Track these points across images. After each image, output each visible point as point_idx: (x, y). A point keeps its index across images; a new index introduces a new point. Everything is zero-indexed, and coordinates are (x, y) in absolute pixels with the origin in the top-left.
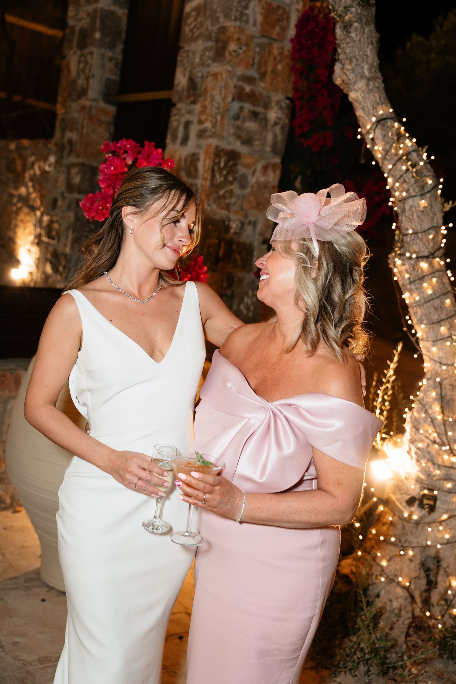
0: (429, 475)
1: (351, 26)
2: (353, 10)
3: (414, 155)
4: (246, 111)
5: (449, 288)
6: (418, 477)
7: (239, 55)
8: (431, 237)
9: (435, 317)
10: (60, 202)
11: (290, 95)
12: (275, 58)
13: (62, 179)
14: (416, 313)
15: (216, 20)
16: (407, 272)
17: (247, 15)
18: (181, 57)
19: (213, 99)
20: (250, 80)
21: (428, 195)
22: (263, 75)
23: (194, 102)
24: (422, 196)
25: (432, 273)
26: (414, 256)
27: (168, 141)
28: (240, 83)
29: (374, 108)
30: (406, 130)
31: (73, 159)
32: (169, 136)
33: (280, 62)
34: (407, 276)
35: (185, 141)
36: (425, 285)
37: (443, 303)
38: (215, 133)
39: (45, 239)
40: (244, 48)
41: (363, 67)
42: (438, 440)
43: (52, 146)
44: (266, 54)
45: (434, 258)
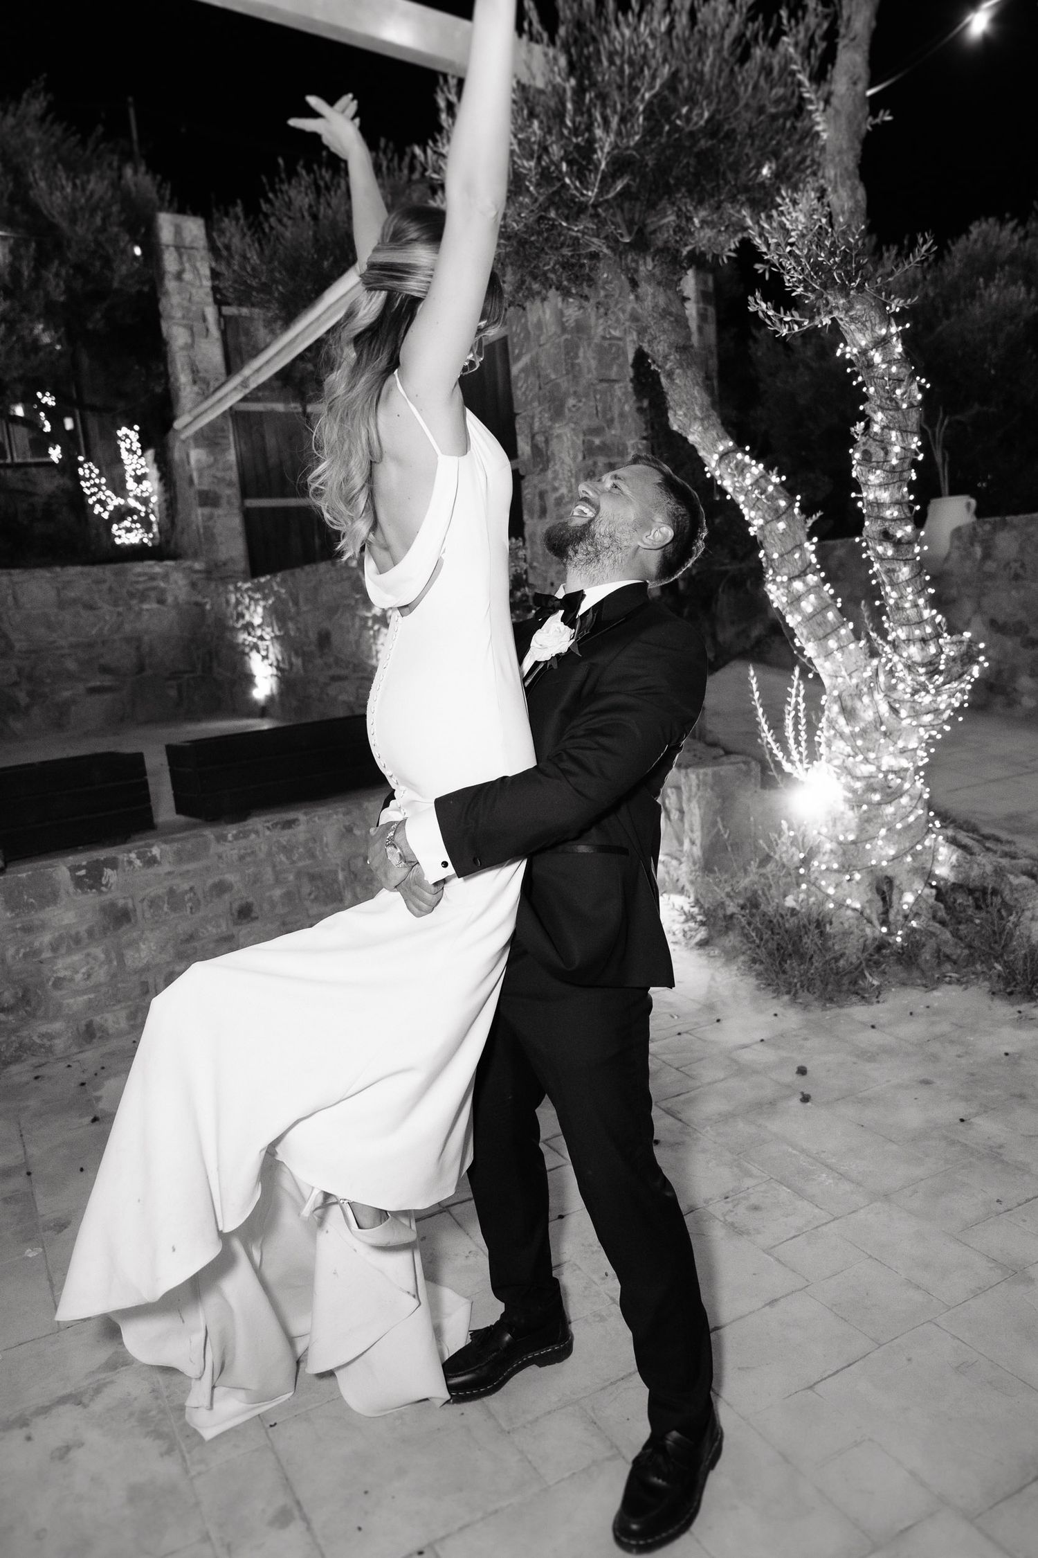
0: (854, 791)
1: (673, 373)
2: (672, 357)
3: (762, 481)
4: (600, 464)
5: (830, 601)
6: (845, 797)
7: (579, 408)
8: (797, 556)
9: (821, 633)
11: (645, 434)
12: (620, 400)
14: (802, 634)
16: (784, 595)
17: (579, 365)
19: (563, 463)
20: (597, 431)
21: (784, 517)
22: (610, 422)
23: (544, 470)
24: (778, 518)
25: (809, 590)
26: (785, 579)
27: (526, 517)
28: (589, 438)
29: (714, 445)
30: (752, 458)
32: (525, 512)
33: (627, 401)
34: (784, 599)
35: (543, 512)
36: (803, 604)
37: (825, 617)
38: (572, 498)
40: (584, 400)
41: (694, 410)
42: (852, 753)
44: (609, 399)
45: (806, 575)
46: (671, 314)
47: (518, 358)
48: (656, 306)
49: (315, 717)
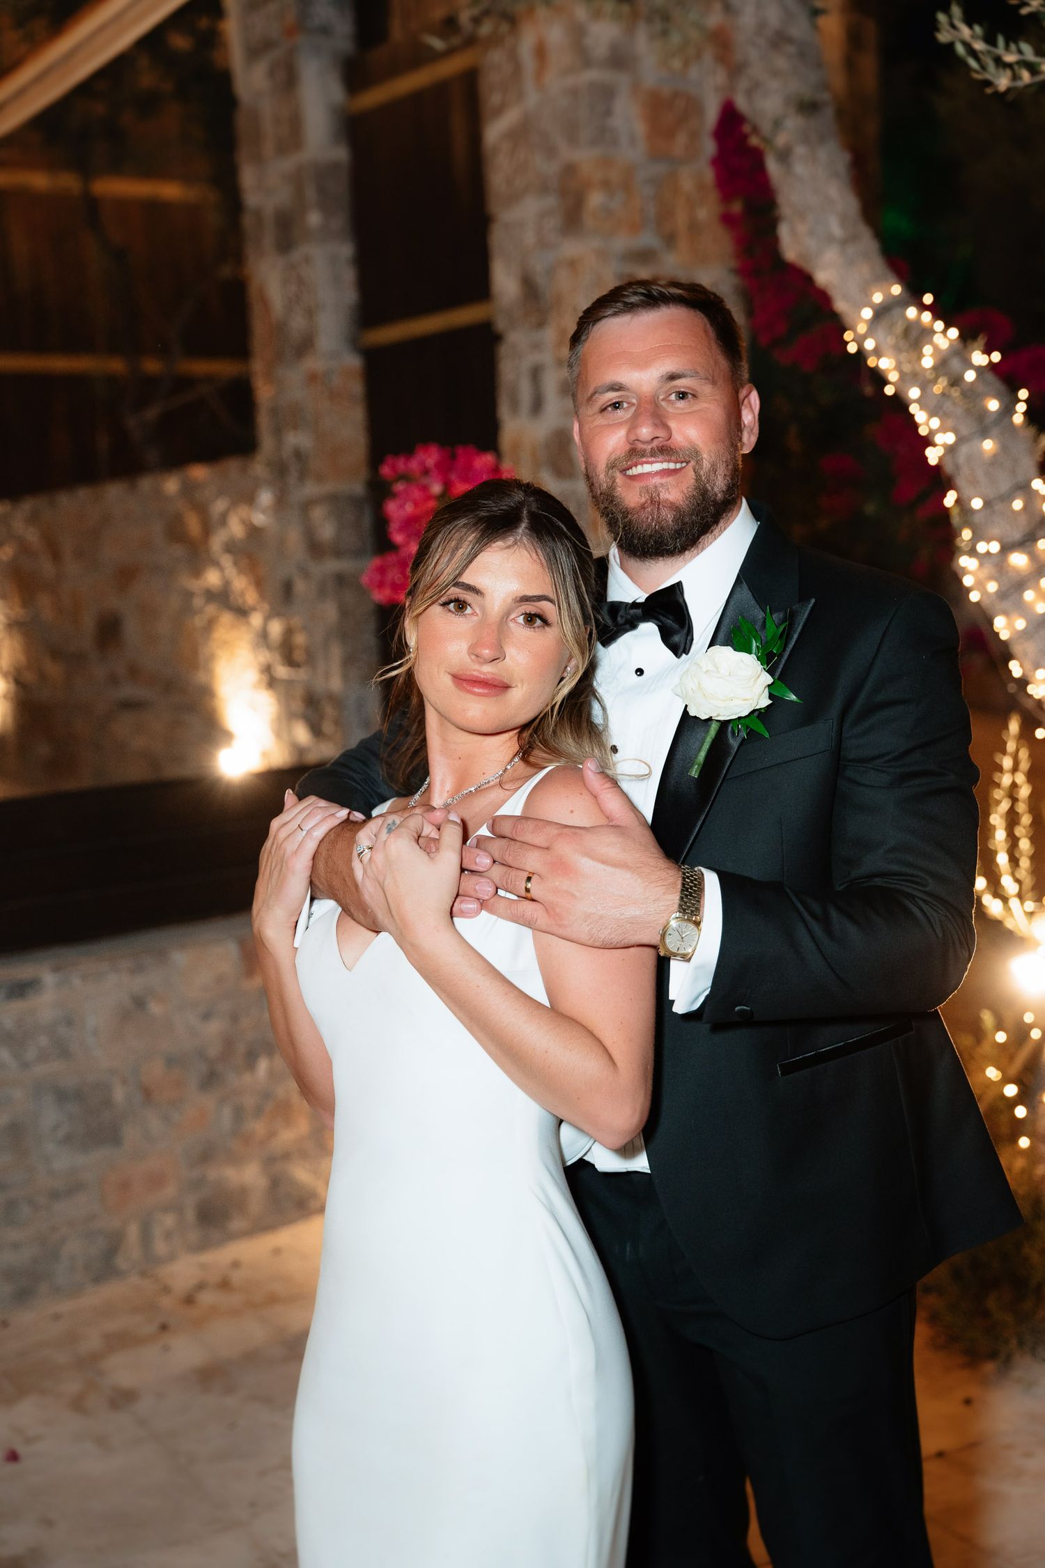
1: (790, 153)
2: (790, 122)
3: (955, 364)
7: (612, 212)
8: (1018, 505)
10: (300, 586)
11: (736, 262)
12: (688, 199)
13: (294, 536)
14: (1024, 653)
15: (551, 152)
16: (991, 578)
17: (612, 129)
18: (498, 238)
20: (645, 256)
21: (994, 430)
22: (670, 240)
23: (541, 324)
24: (984, 433)
26: (995, 547)
28: (627, 265)
29: (865, 291)
30: (937, 316)
31: (311, 489)
32: (503, 404)
33: (701, 203)
34: (992, 587)
35: (537, 405)
36: (1028, 595)
39: (282, 671)
40: (620, 196)
41: (827, 223)
43: (259, 467)
44: (669, 196)
46: (790, 40)
47: (499, 111)
48: (761, 26)
49: (84, 780)
